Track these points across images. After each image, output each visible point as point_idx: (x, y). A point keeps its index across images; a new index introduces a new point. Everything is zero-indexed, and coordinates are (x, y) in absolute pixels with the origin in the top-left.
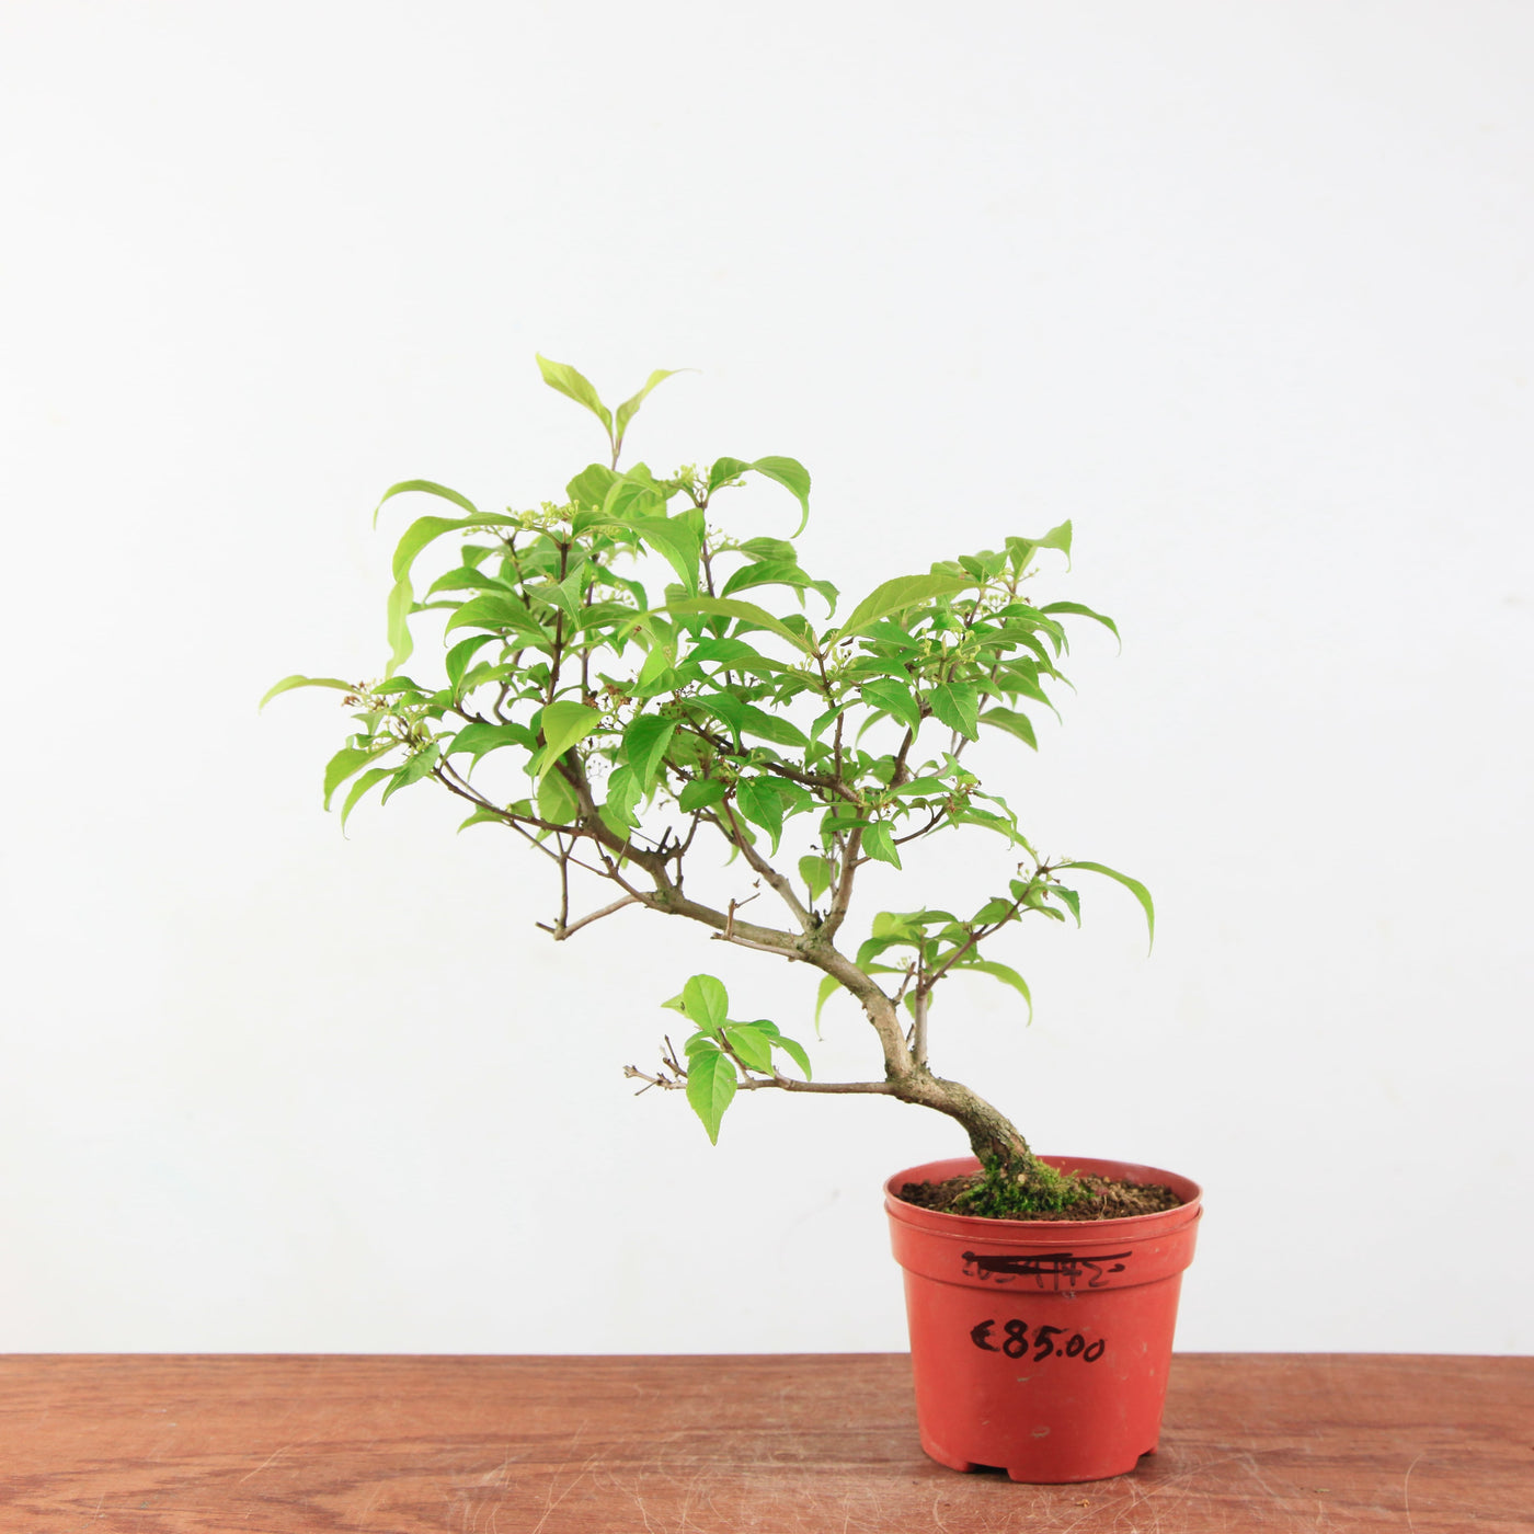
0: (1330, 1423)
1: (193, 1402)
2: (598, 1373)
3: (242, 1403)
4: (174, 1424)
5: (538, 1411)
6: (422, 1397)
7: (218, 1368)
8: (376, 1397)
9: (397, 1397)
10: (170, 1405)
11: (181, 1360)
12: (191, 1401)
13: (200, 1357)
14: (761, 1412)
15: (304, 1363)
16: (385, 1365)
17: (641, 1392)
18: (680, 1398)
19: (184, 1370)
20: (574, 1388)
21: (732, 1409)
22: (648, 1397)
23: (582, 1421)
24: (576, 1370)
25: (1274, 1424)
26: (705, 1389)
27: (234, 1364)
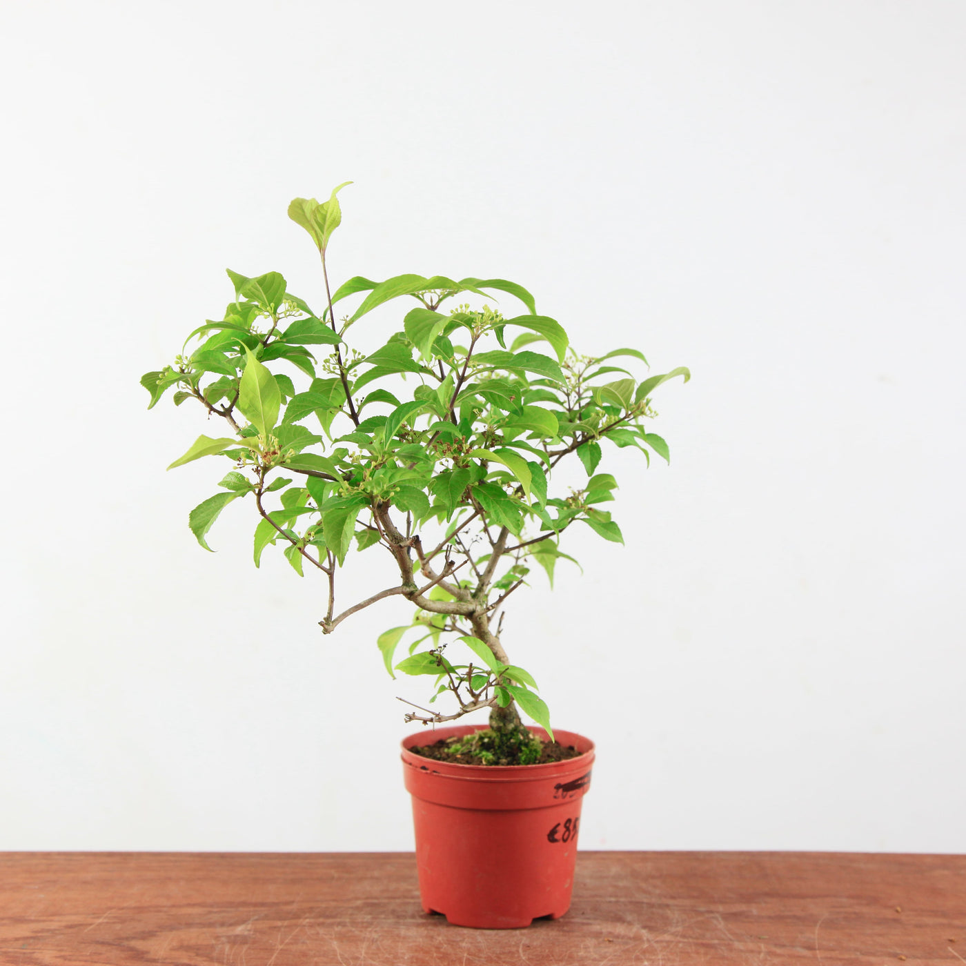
0: (767, 894)
2: (311, 863)
3: (85, 883)
4: (43, 896)
5: (271, 887)
6: (199, 879)
7: (70, 860)
8: (170, 879)
9: (182, 879)
10: (40, 883)
11: (47, 855)
12: (54, 881)
13: (59, 854)
14: (410, 887)
16: (175, 858)
17: (336, 875)
18: (361, 879)
19: (49, 862)
20: (294, 873)
21: (393, 886)
22: (340, 878)
23: (299, 894)
24: (295, 861)
25: (733, 896)
26: (376, 874)
27: (81, 858)
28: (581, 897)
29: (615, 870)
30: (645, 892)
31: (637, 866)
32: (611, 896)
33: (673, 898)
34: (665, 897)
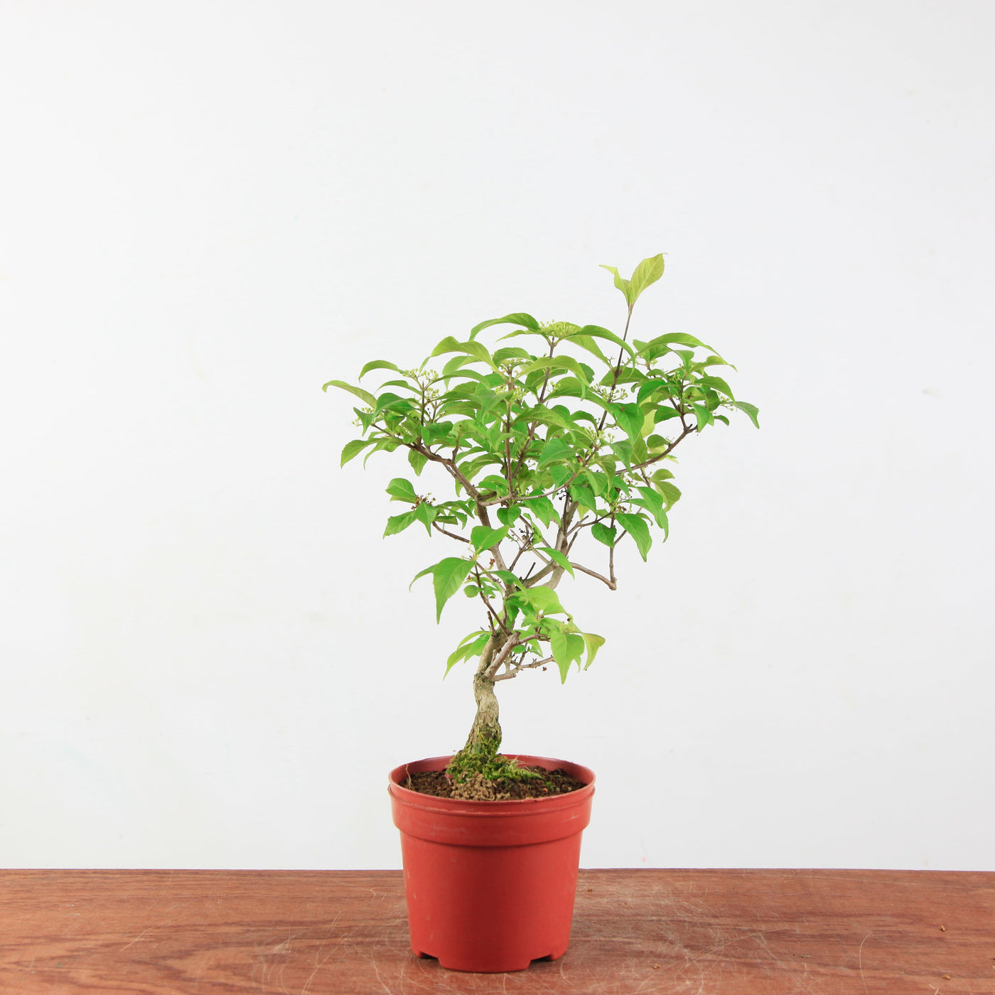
0: (812, 913)
1: (91, 900)
2: (348, 882)
3: (122, 901)
4: (78, 914)
5: (309, 906)
6: (236, 897)
7: (106, 878)
8: (207, 897)
9: (220, 897)
10: (76, 902)
11: (83, 873)
12: (90, 900)
13: (95, 872)
15: (161, 875)
16: (213, 877)
17: (375, 894)
18: (399, 898)
19: (85, 880)
20: (332, 891)
22: (379, 897)
23: (338, 913)
24: (334, 880)
25: (776, 914)
27: (117, 876)
28: (622, 916)
29: (656, 888)
30: (687, 910)
31: (678, 885)
32: (652, 915)
33: (715, 916)
34: (707, 916)
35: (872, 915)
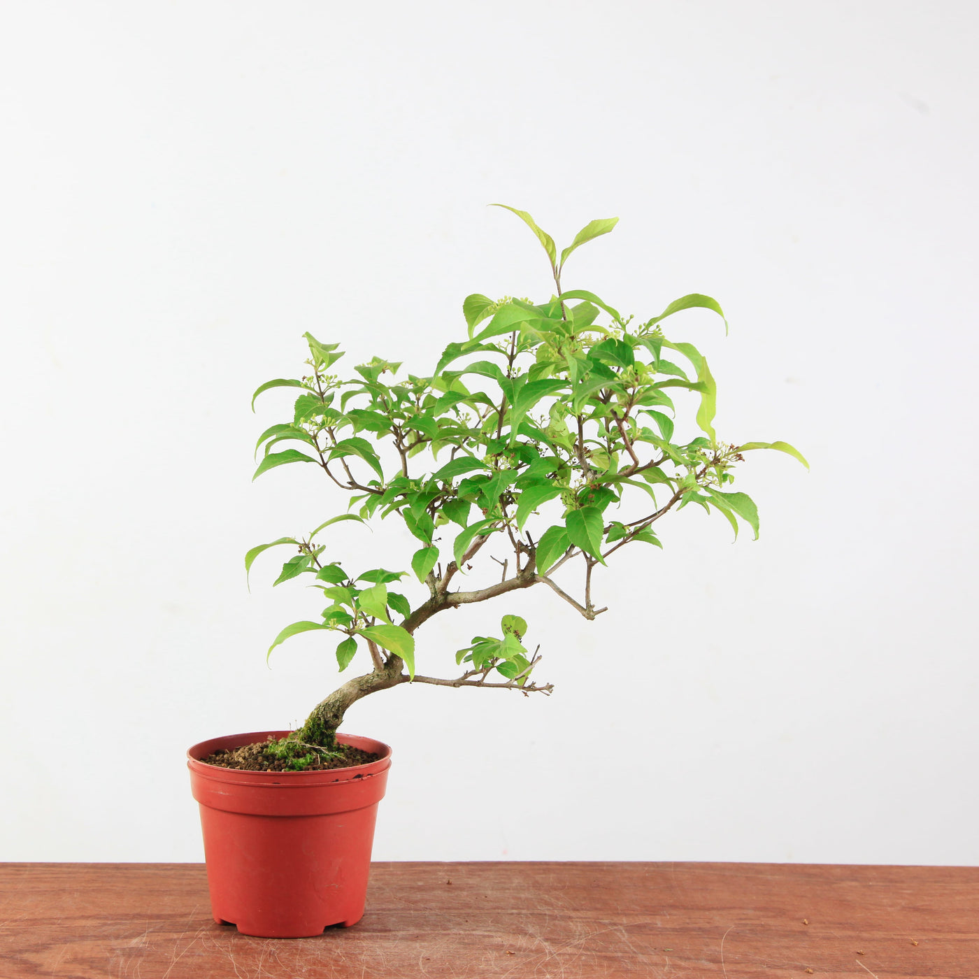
0: (673, 907)
5: (166, 899)
6: (93, 890)
8: (64, 890)
9: (77, 890)
16: (70, 870)
20: (190, 884)
23: (196, 906)
24: (192, 873)
25: (638, 908)
28: (483, 909)
29: (517, 881)
30: (547, 903)
31: (539, 878)
32: (513, 908)
33: (575, 910)
34: (568, 909)
35: (734, 908)
